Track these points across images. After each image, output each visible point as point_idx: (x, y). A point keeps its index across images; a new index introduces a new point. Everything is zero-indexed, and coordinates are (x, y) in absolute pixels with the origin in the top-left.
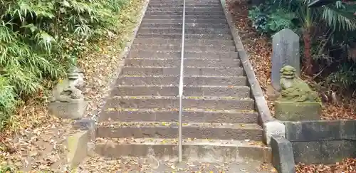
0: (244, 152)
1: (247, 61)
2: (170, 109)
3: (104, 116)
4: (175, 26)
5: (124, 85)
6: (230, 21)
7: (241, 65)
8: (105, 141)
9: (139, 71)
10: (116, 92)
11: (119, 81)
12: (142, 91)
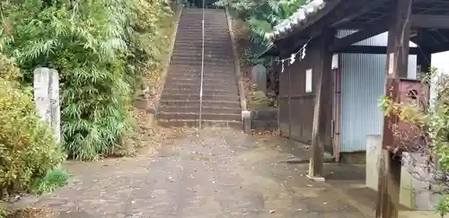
0: (231, 125)
1: (241, 83)
2: (195, 106)
3: (159, 109)
4: (196, 56)
5: (166, 93)
6: (235, 54)
7: (237, 84)
8: (162, 120)
9: (175, 86)
10: (163, 97)
11: (164, 92)
12: (178, 98)
